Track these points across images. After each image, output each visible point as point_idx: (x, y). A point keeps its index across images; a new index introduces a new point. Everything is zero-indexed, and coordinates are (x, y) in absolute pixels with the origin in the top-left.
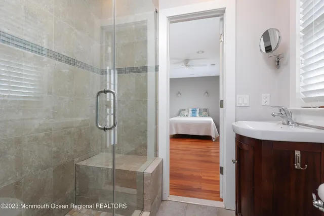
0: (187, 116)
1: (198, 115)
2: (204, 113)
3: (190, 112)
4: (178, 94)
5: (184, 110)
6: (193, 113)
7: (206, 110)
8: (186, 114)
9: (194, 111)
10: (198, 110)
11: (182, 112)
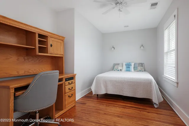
0: (121, 70)
1: (132, 69)
2: (139, 68)
3: (124, 67)
4: (112, 49)
5: (118, 64)
6: (127, 67)
7: (142, 65)
8: (120, 68)
9: (128, 66)
10: (133, 64)
11: (116, 67)
